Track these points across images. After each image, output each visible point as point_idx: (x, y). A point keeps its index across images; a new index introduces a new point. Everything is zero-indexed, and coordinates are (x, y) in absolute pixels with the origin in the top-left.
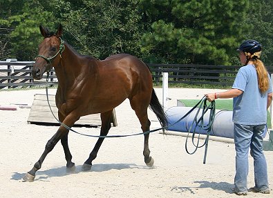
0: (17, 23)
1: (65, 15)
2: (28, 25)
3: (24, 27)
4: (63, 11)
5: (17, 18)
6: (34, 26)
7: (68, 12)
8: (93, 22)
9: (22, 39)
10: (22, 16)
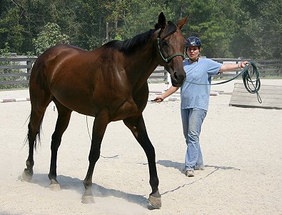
0: (206, 29)
1: (246, 23)
2: (215, 30)
3: (211, 32)
4: (244, 20)
5: (206, 24)
6: (219, 31)
7: (248, 20)
8: (267, 28)
9: (209, 41)
10: (210, 23)
